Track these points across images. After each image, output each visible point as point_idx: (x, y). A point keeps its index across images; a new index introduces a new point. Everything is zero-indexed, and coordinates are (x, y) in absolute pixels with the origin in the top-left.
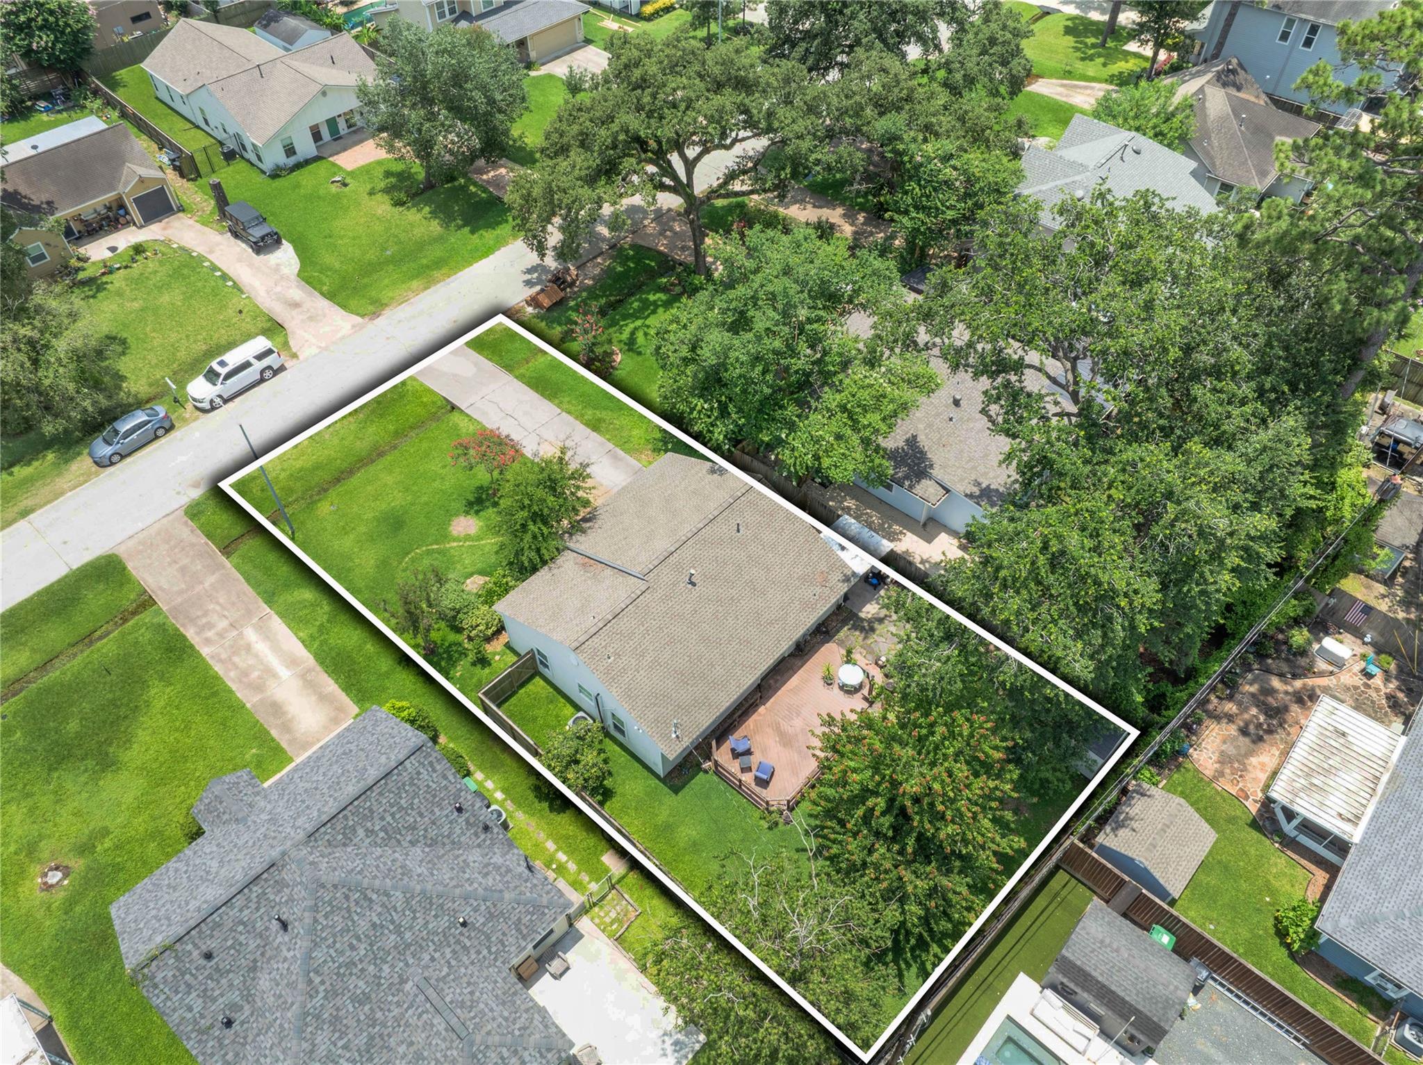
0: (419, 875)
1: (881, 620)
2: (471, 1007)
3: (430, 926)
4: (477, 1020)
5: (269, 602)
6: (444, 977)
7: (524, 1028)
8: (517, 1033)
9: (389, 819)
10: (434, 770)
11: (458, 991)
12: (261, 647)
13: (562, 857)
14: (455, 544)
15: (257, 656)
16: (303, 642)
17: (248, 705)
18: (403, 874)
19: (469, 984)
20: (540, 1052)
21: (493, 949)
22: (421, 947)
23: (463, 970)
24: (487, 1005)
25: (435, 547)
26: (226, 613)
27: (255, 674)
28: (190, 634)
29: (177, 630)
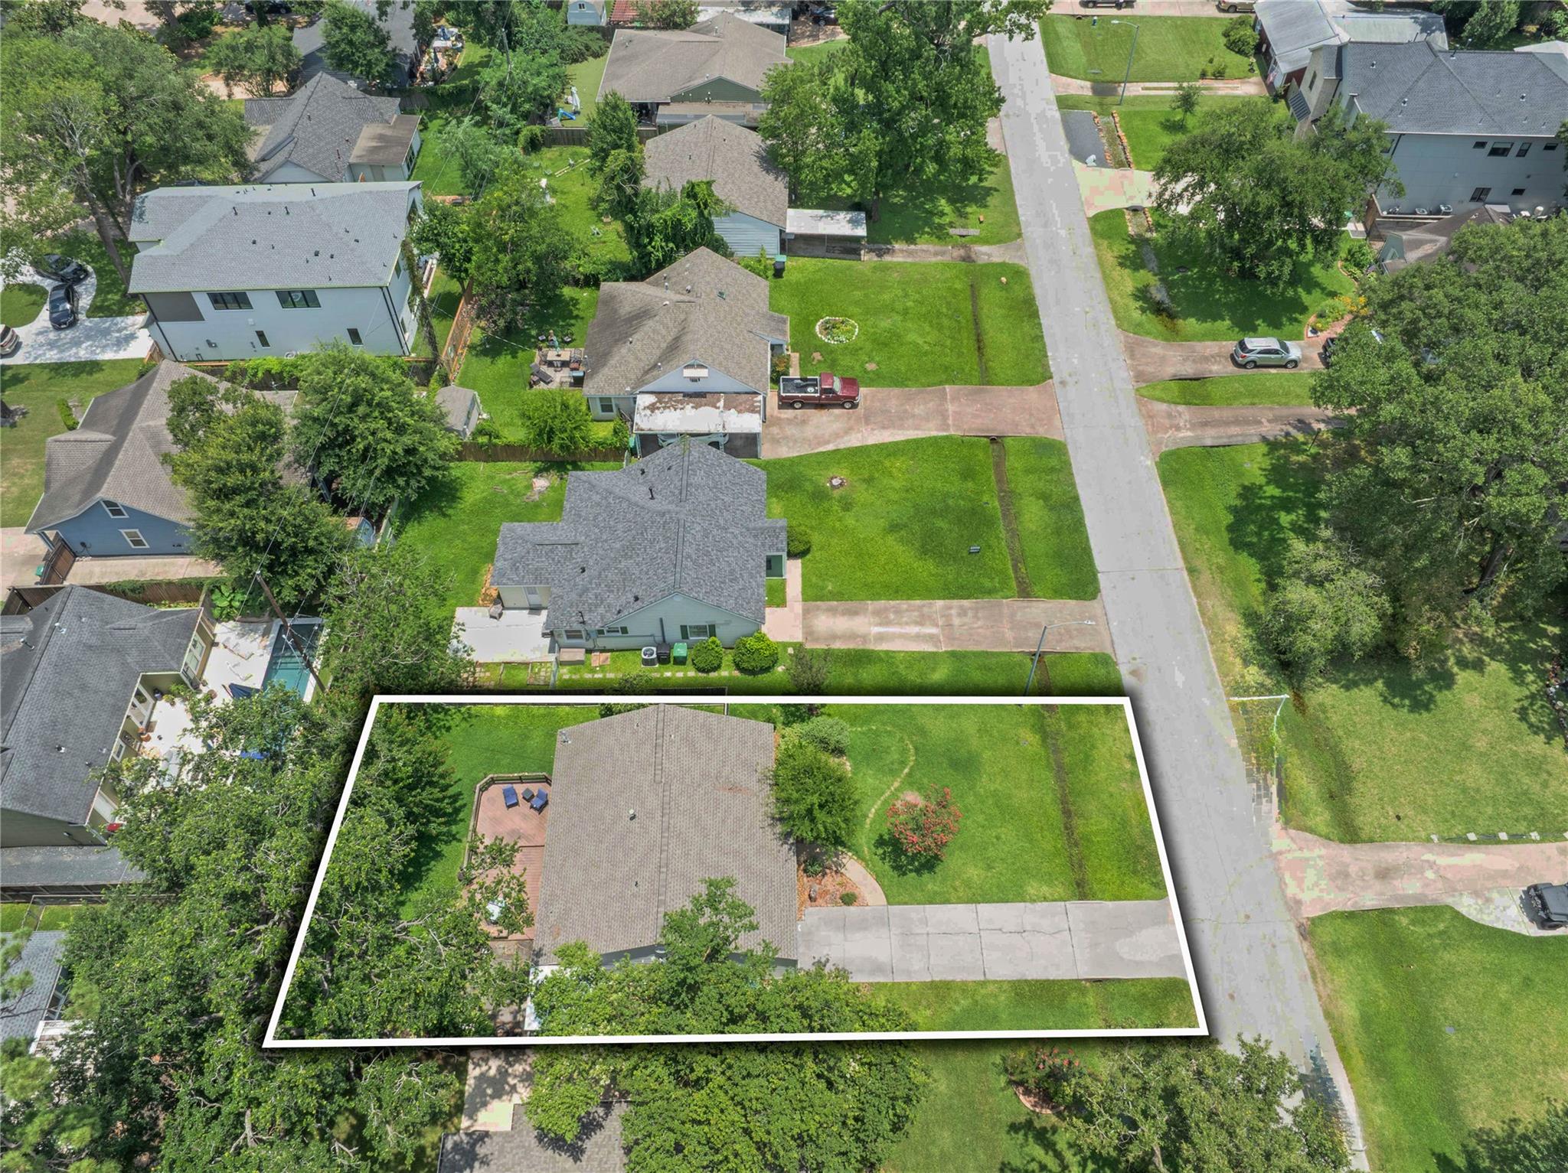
2: (548, 555)
4: (540, 553)
5: (953, 654)
6: (572, 553)
7: (518, 569)
8: (519, 565)
11: (561, 554)
12: (914, 630)
14: (896, 784)
16: (894, 651)
17: (869, 601)
19: (560, 562)
24: (544, 562)
25: (906, 770)
26: (965, 627)
27: (892, 616)
28: (966, 603)
29: (975, 598)
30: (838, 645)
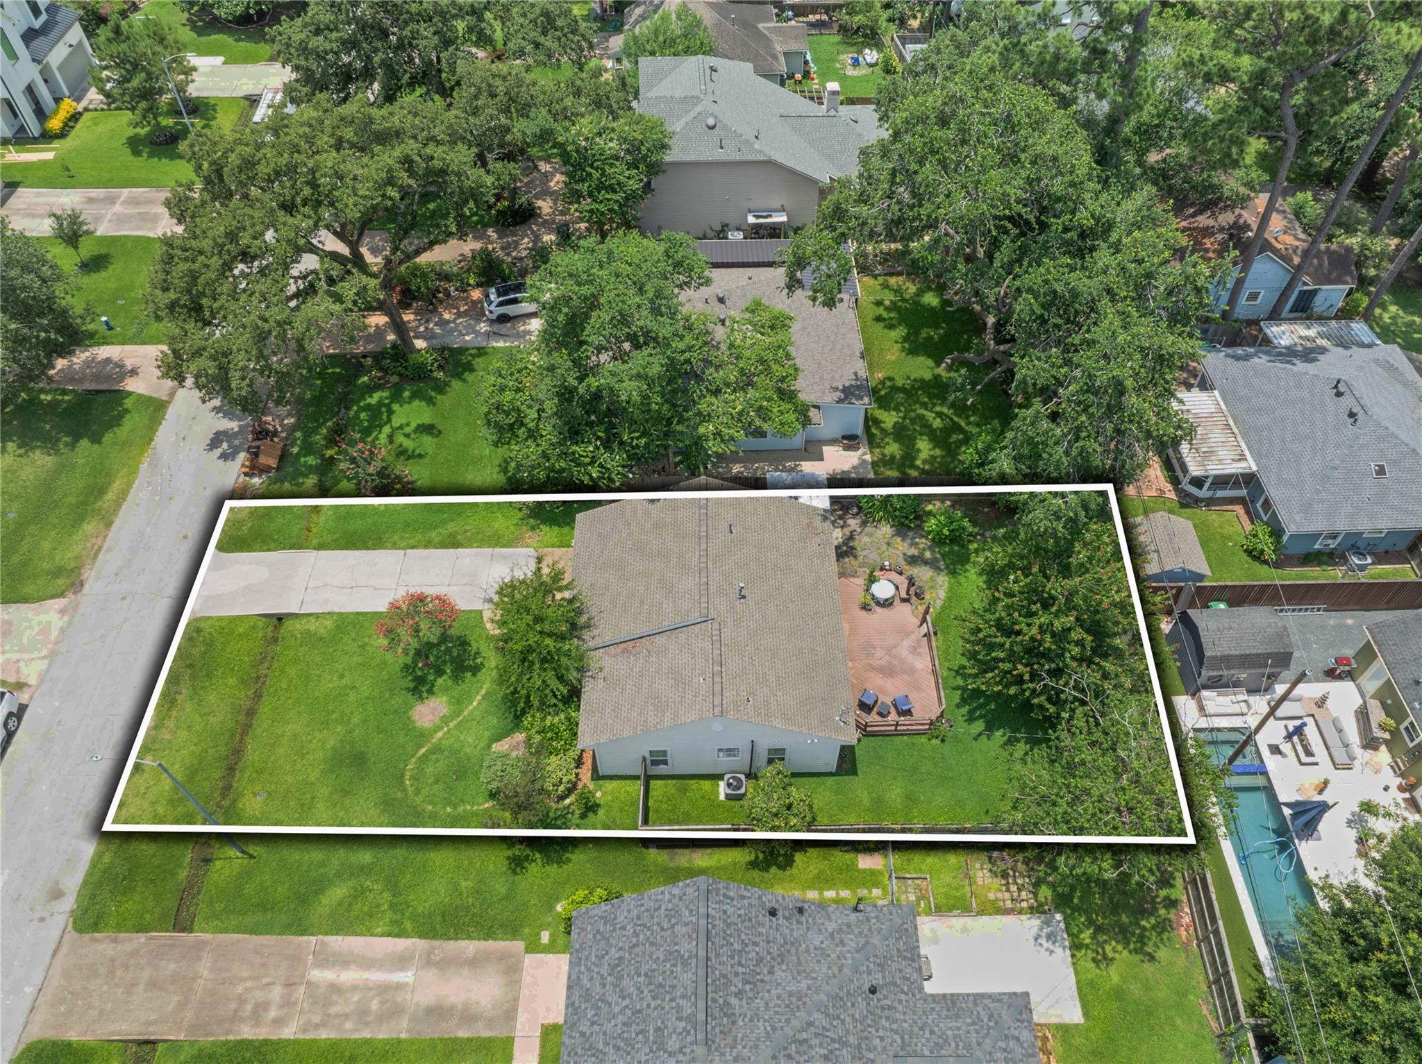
0: (809, 988)
1: (851, 538)
2: (946, 1041)
3: (857, 1016)
4: (961, 1044)
5: (304, 930)
6: (903, 1042)
7: (991, 1017)
8: (992, 1024)
9: (740, 970)
10: (732, 899)
11: (924, 1041)
12: (350, 976)
13: (830, 894)
14: (440, 734)
15: (355, 988)
16: (389, 935)
17: (403, 1036)
18: (799, 999)
19: (921, 1029)
20: (1018, 1020)
21: (906, 989)
22: (867, 1038)
23: (905, 1025)
24: (950, 1028)
25: (423, 750)
26: (266, 980)
27: (375, 1005)
28: (247, 1032)
29: (227, 1042)
30: (470, 947)
